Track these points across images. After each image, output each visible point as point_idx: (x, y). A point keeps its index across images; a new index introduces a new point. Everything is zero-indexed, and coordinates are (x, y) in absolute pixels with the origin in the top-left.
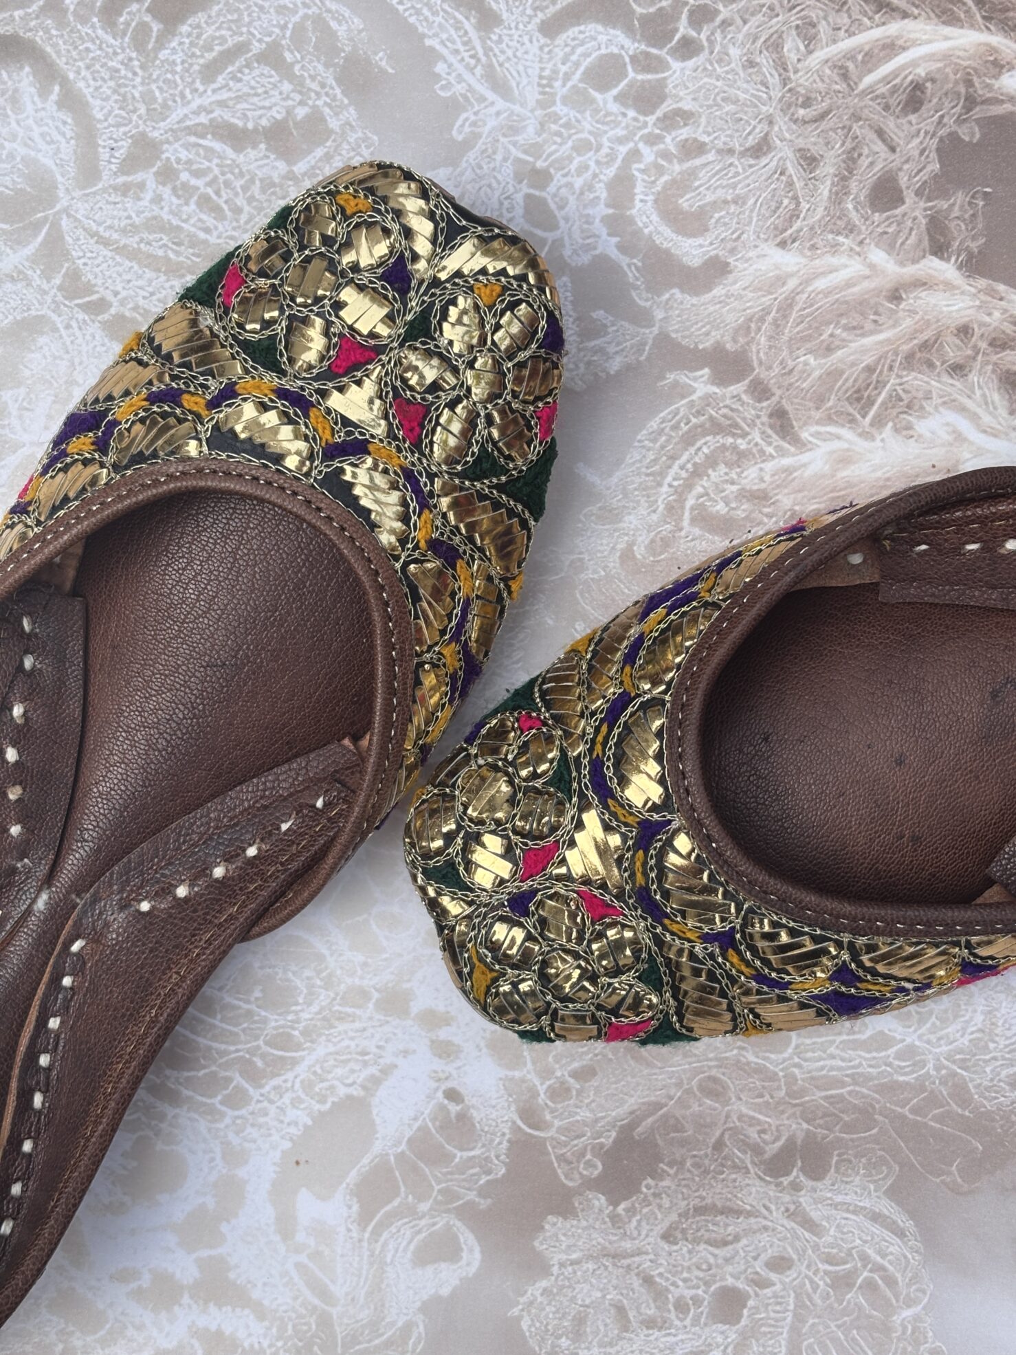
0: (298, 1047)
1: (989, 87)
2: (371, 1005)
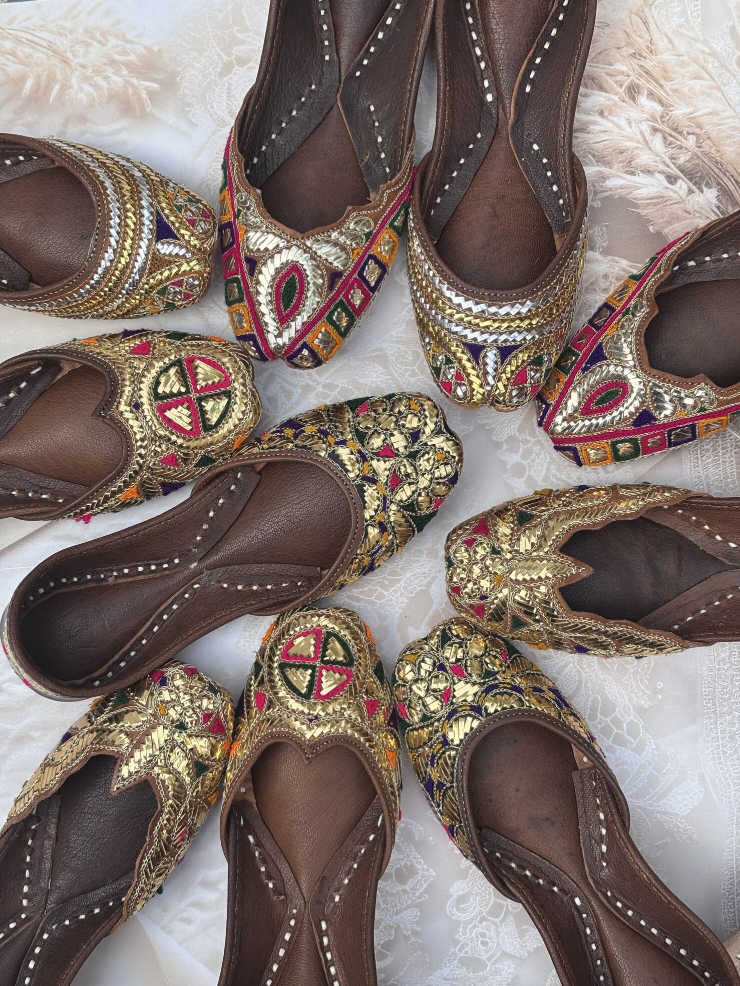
0: (400, 575)
1: (602, 186)
2: (424, 556)
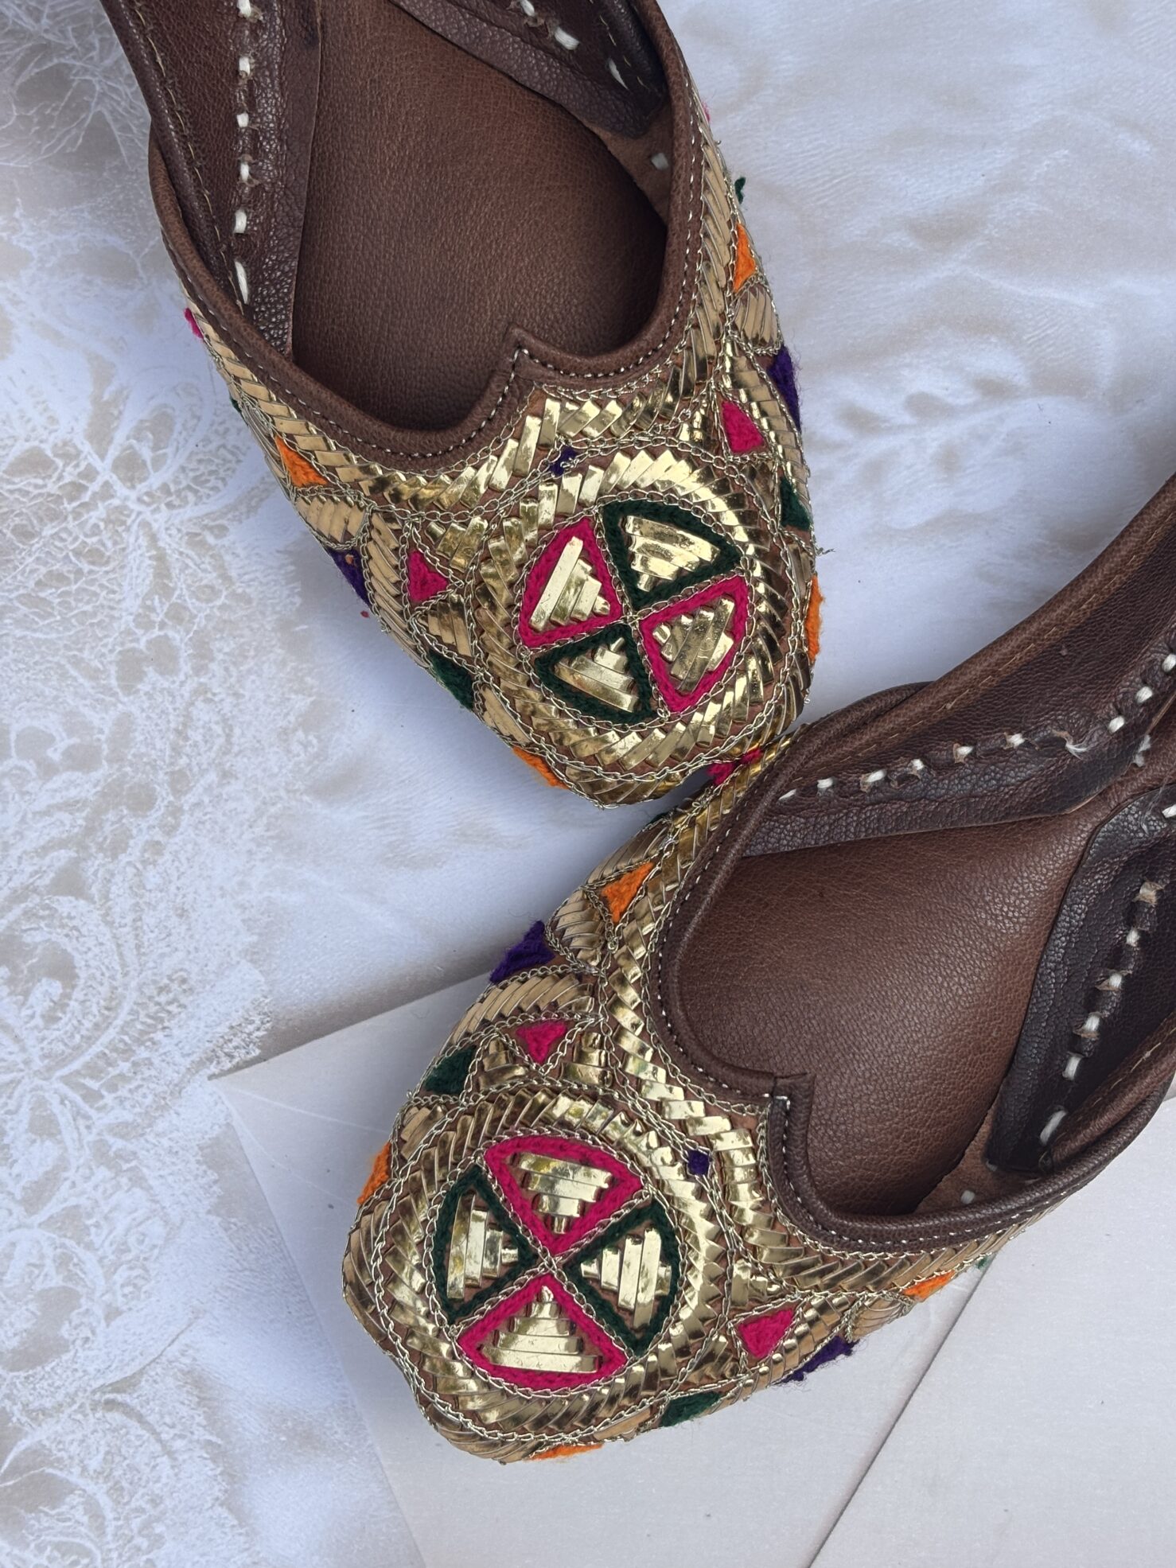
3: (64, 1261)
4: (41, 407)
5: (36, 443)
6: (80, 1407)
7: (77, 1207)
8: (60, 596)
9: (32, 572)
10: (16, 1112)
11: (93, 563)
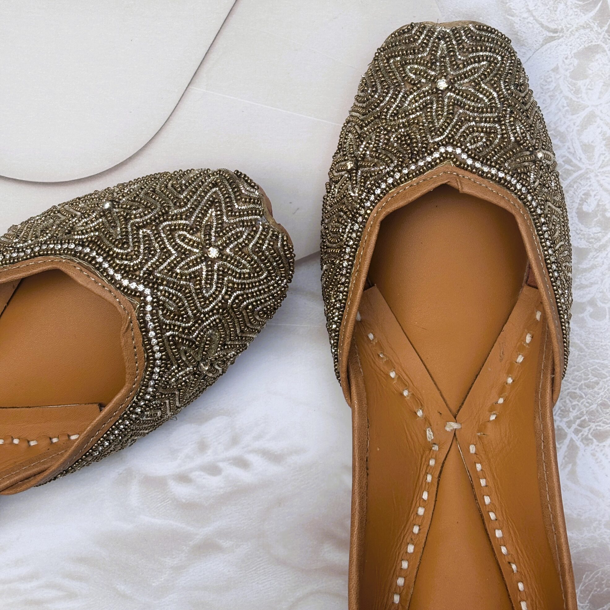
3: (577, 92)
4: (599, 460)
5: (600, 445)
6: (568, 30)
7: (573, 115)
8: (588, 378)
9: (601, 389)
10: (600, 155)
11: (574, 393)
